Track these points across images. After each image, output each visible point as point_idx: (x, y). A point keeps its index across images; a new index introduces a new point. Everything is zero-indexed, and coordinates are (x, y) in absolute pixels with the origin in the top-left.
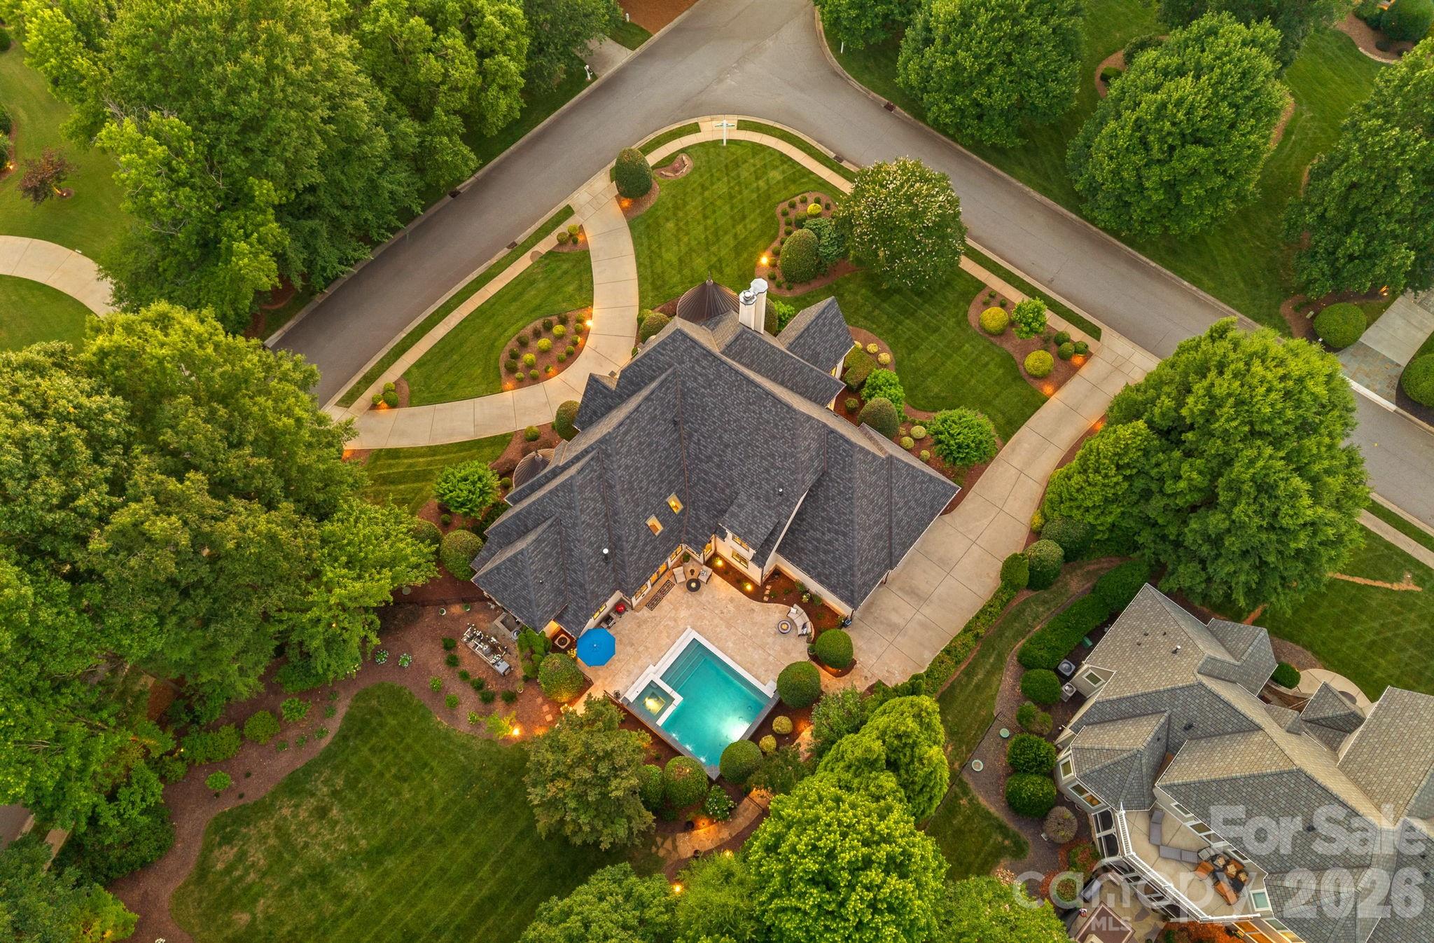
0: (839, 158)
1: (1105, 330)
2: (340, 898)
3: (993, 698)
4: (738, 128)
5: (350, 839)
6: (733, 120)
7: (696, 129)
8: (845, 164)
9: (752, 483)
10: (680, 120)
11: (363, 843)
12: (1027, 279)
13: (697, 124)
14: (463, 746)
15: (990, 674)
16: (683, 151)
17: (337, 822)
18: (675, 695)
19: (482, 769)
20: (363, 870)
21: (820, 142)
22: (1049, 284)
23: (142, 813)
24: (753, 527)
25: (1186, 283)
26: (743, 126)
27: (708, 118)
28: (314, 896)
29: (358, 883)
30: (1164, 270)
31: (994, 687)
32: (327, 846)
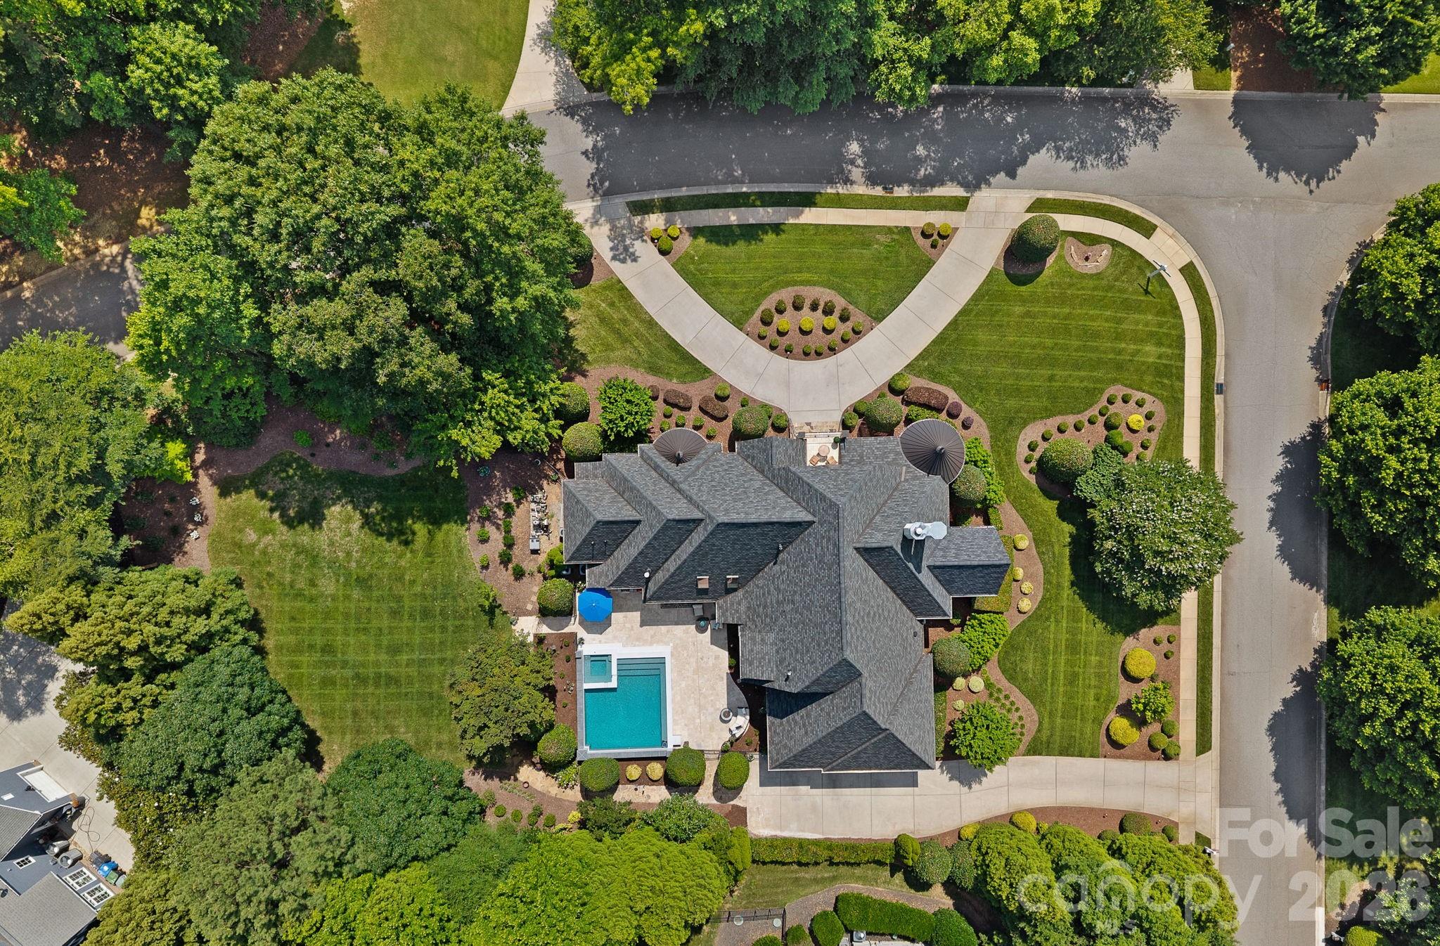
0: (1220, 389)
1: (1213, 755)
2: (312, 583)
3: (798, 896)
4: (1181, 270)
5: (349, 554)
6: (1186, 255)
7: (1147, 230)
8: (1218, 399)
9: (783, 641)
10: (1146, 208)
11: (354, 565)
12: (1216, 653)
13: (1154, 227)
14: (464, 567)
15: (816, 881)
16: (1114, 243)
17: (350, 534)
18: (615, 679)
19: (461, 595)
20: (338, 581)
21: (1227, 356)
22: (1225, 673)
23: (240, 418)
24: (756, 663)
25: (1323, 788)
26: (1188, 271)
27: (1171, 230)
28: (300, 567)
29: (328, 586)
30: (1323, 761)
31: (807, 891)
32: (332, 544)
